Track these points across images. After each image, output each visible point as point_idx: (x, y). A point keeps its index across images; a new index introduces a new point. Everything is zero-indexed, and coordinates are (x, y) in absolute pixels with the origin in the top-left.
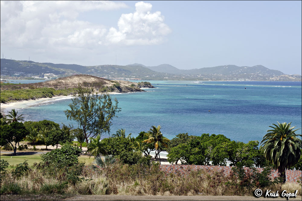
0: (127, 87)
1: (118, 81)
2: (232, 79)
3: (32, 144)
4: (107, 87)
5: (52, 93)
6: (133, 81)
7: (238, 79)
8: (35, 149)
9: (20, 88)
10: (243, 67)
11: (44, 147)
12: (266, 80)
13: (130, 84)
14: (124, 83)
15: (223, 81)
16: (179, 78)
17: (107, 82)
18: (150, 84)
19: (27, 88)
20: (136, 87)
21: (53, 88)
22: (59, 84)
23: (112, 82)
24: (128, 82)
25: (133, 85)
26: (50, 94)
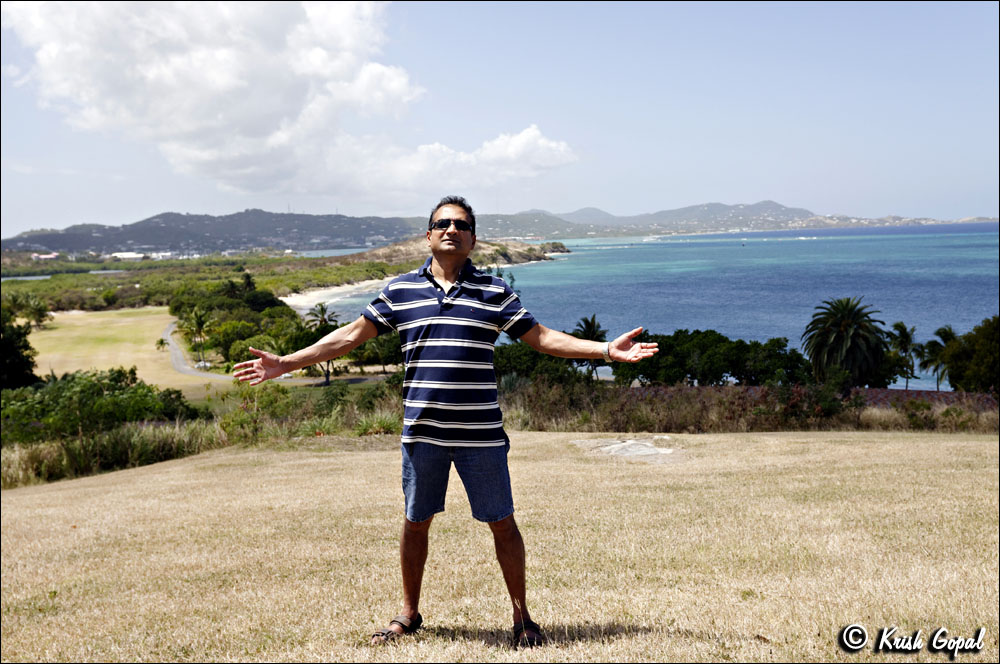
0: (520, 254)
1: (504, 243)
2: (717, 229)
3: (356, 364)
4: (484, 255)
5: (383, 271)
6: (531, 243)
7: (727, 229)
8: (363, 373)
9: (324, 264)
10: (736, 207)
11: (379, 368)
12: (781, 227)
13: (526, 248)
14: (515, 247)
15: (699, 233)
16: (616, 233)
17: (482, 245)
18: (562, 247)
19: (337, 264)
20: (537, 253)
21: (384, 261)
22: (395, 254)
23: (493, 245)
24: (523, 245)
25: (531, 250)
26: (380, 273)
